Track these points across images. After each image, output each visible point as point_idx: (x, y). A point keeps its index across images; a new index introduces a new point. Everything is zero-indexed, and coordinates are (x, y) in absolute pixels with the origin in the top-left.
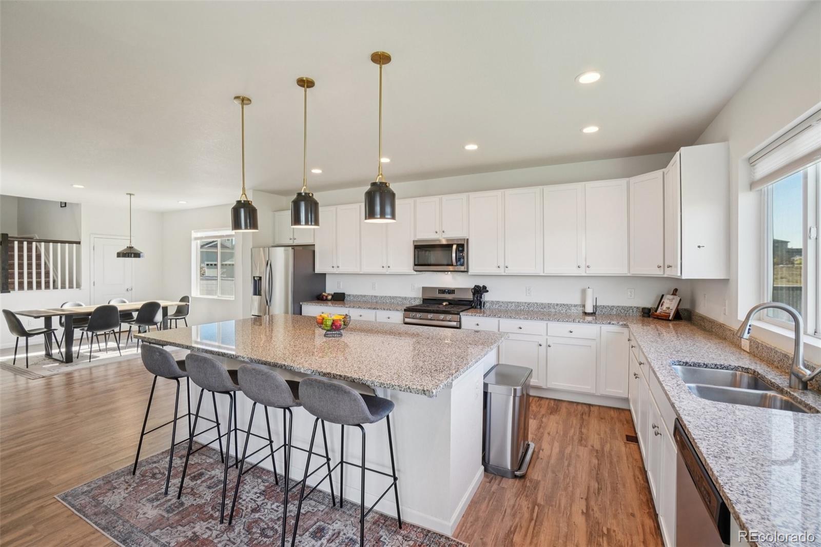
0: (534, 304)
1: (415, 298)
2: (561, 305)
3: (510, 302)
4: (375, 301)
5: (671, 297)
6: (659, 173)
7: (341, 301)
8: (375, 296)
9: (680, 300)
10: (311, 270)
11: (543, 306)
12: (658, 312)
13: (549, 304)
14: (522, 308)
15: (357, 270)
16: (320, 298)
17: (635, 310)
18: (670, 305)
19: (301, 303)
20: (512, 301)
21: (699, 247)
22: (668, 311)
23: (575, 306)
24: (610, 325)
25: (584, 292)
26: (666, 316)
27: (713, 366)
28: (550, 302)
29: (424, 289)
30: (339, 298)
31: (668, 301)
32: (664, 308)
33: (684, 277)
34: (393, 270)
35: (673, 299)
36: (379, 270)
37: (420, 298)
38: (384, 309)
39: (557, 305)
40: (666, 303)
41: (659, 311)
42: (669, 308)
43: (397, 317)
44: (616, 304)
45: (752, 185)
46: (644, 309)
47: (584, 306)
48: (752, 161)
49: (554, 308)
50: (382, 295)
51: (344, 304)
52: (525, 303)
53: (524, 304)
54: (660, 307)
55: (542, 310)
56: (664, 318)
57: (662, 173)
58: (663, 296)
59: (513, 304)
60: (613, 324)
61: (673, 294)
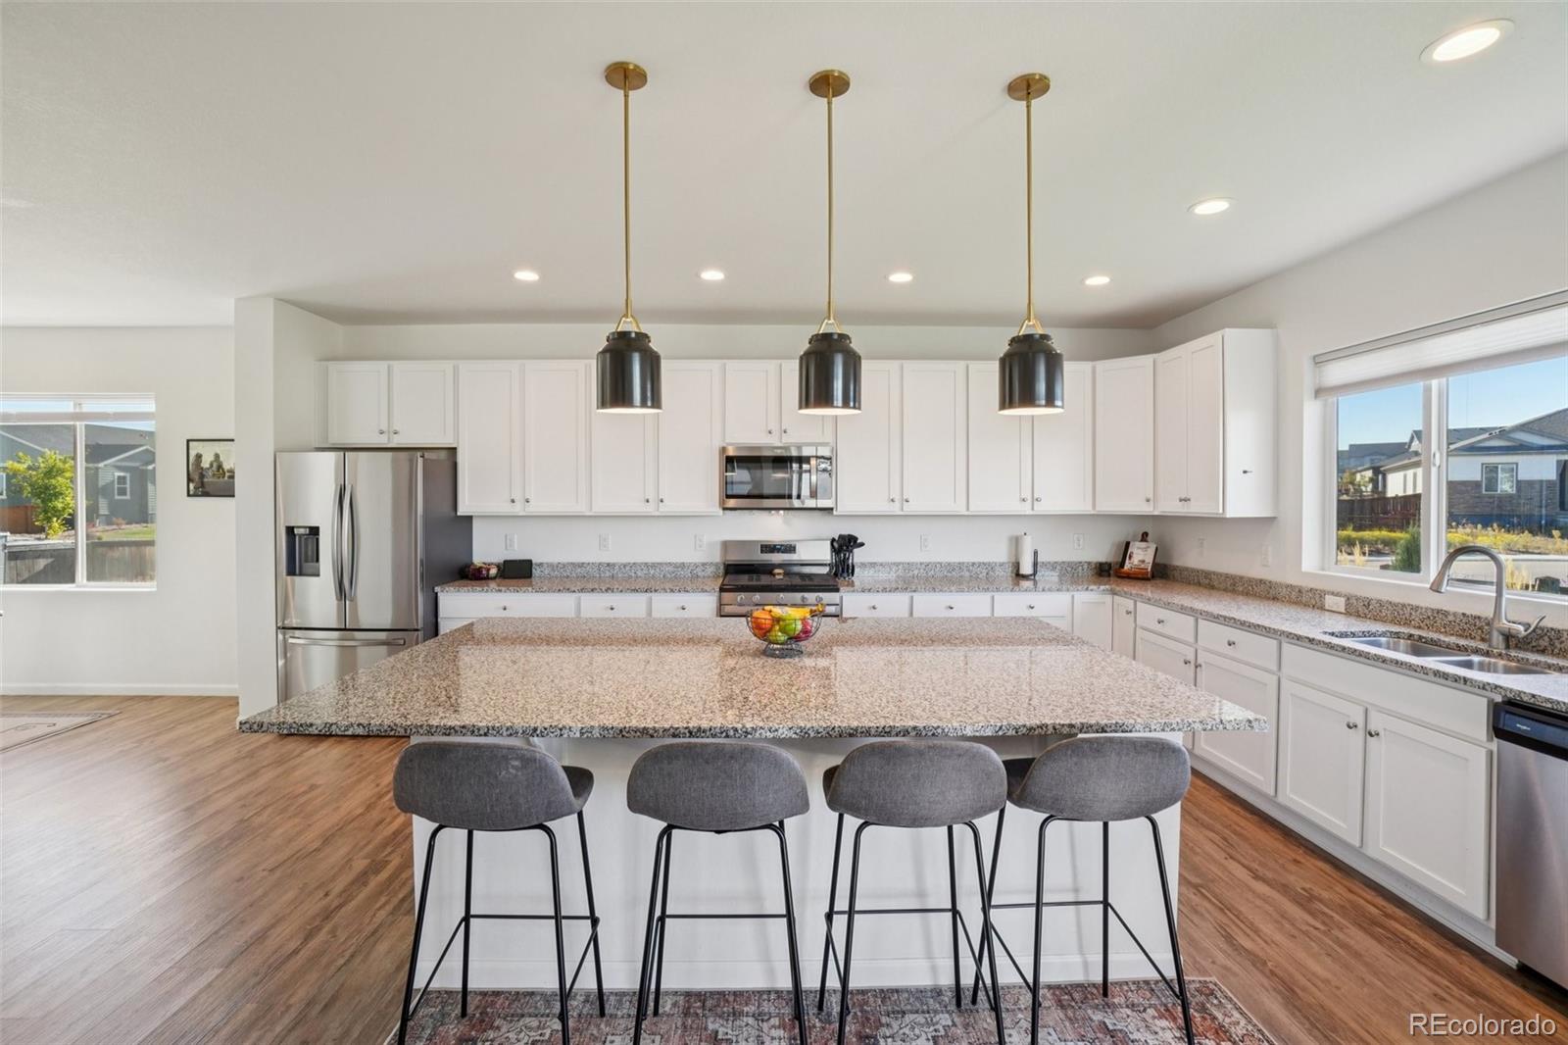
0: (935, 564)
1: (704, 564)
2: (980, 564)
3: (894, 564)
4: (608, 574)
5: (1143, 544)
6: (1146, 360)
7: (525, 577)
8: (608, 565)
9: (1157, 549)
10: (446, 508)
11: (950, 567)
12: (1126, 568)
13: (959, 563)
14: (916, 572)
15: (581, 508)
16: (469, 575)
17: (1086, 566)
18: (1141, 556)
19: (437, 589)
20: (899, 561)
21: (1245, 472)
22: (1142, 566)
23: (1001, 565)
24: (1087, 593)
25: (1016, 542)
26: (1143, 574)
27: (1361, 634)
28: (961, 561)
29: (726, 545)
30: (517, 572)
31: (1140, 551)
32: (1136, 560)
33: (1229, 515)
34: (670, 506)
35: (1148, 547)
36: (638, 507)
37: (716, 565)
38: (672, 591)
39: (973, 564)
40: (1137, 554)
41: (1127, 566)
42: (1143, 561)
43: (702, 605)
44: (1059, 559)
45: (1319, 392)
46: (1101, 564)
47: (1017, 566)
48: (1318, 361)
49: (969, 570)
50: (625, 560)
51: (531, 585)
52: (921, 564)
53: (919, 566)
54: (1127, 561)
55: (949, 575)
56: (1139, 577)
57: (1152, 360)
58: (1128, 544)
59: (900, 567)
60: (1092, 590)
61: (1142, 541)
